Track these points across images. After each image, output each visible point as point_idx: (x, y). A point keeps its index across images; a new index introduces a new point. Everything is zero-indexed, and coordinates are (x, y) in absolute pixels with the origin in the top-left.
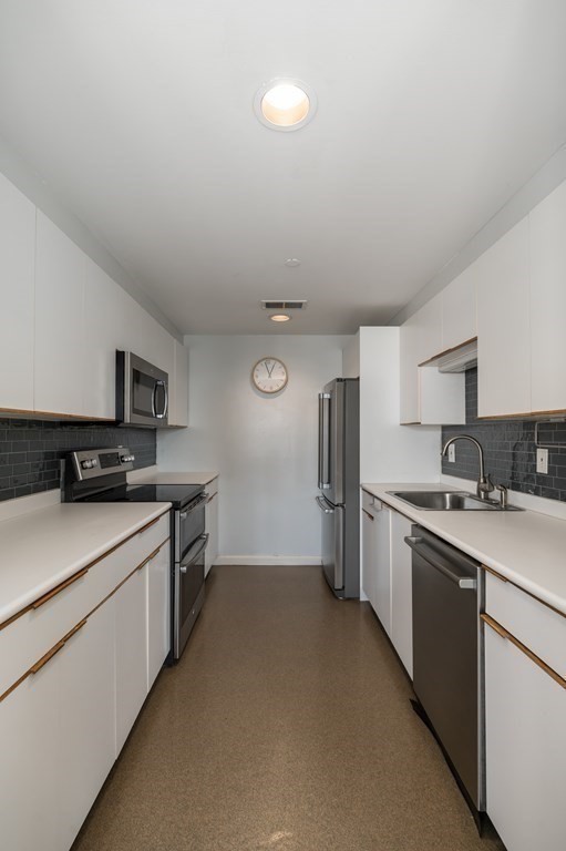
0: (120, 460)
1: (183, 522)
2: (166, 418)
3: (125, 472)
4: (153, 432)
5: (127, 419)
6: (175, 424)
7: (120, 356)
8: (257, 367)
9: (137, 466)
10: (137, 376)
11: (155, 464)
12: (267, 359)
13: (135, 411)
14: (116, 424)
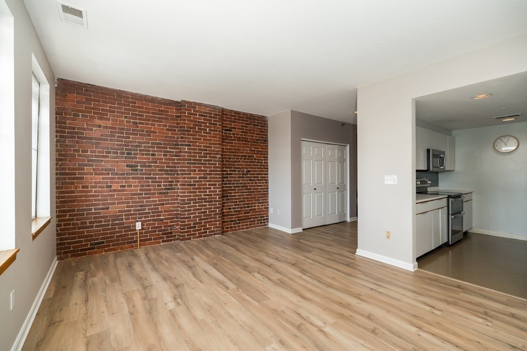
0: (426, 183)
1: (452, 202)
2: (444, 168)
3: (427, 187)
4: (437, 173)
5: (431, 169)
6: (448, 169)
7: (428, 151)
8: (497, 141)
9: (431, 186)
10: (434, 156)
11: (438, 186)
12: (504, 136)
13: (433, 167)
14: (427, 171)
